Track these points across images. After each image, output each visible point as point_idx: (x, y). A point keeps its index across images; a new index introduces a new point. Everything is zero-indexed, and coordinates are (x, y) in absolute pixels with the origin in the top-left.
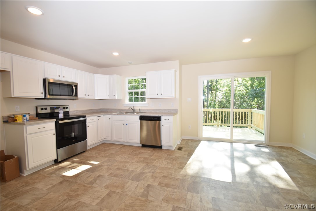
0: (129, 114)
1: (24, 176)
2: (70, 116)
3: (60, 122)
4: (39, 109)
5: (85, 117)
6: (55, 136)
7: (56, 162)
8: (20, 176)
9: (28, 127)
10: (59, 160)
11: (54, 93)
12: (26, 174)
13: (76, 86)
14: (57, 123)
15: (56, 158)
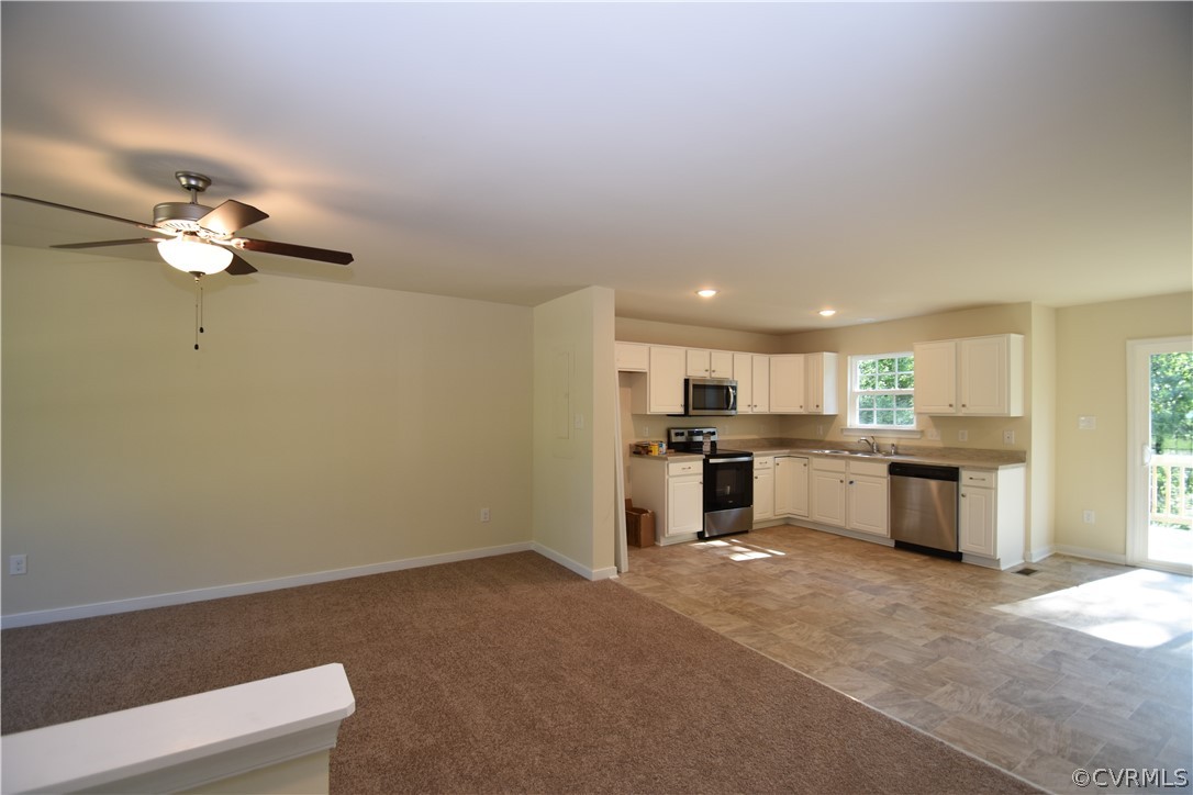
0: (859, 455)
1: (659, 547)
2: (718, 452)
3: (712, 461)
4: (673, 432)
5: (750, 455)
6: (701, 486)
7: (701, 536)
8: (654, 545)
9: (671, 465)
10: (707, 536)
11: (707, 406)
12: (663, 542)
13: (734, 388)
14: (706, 462)
15: (701, 529)
